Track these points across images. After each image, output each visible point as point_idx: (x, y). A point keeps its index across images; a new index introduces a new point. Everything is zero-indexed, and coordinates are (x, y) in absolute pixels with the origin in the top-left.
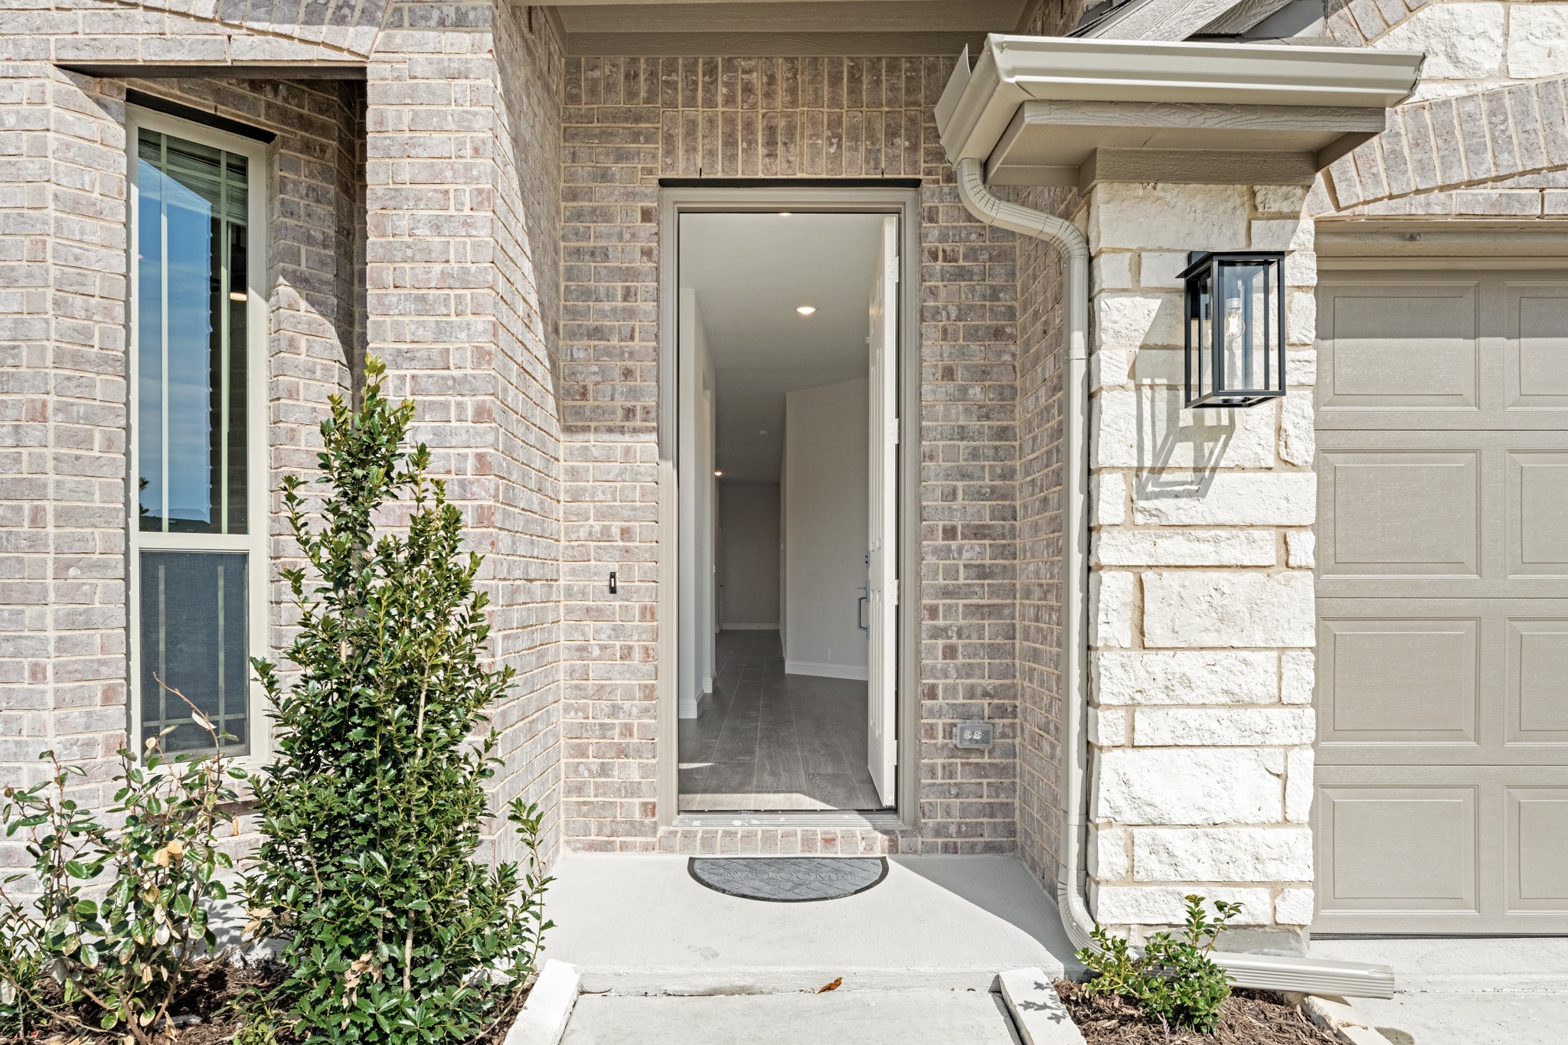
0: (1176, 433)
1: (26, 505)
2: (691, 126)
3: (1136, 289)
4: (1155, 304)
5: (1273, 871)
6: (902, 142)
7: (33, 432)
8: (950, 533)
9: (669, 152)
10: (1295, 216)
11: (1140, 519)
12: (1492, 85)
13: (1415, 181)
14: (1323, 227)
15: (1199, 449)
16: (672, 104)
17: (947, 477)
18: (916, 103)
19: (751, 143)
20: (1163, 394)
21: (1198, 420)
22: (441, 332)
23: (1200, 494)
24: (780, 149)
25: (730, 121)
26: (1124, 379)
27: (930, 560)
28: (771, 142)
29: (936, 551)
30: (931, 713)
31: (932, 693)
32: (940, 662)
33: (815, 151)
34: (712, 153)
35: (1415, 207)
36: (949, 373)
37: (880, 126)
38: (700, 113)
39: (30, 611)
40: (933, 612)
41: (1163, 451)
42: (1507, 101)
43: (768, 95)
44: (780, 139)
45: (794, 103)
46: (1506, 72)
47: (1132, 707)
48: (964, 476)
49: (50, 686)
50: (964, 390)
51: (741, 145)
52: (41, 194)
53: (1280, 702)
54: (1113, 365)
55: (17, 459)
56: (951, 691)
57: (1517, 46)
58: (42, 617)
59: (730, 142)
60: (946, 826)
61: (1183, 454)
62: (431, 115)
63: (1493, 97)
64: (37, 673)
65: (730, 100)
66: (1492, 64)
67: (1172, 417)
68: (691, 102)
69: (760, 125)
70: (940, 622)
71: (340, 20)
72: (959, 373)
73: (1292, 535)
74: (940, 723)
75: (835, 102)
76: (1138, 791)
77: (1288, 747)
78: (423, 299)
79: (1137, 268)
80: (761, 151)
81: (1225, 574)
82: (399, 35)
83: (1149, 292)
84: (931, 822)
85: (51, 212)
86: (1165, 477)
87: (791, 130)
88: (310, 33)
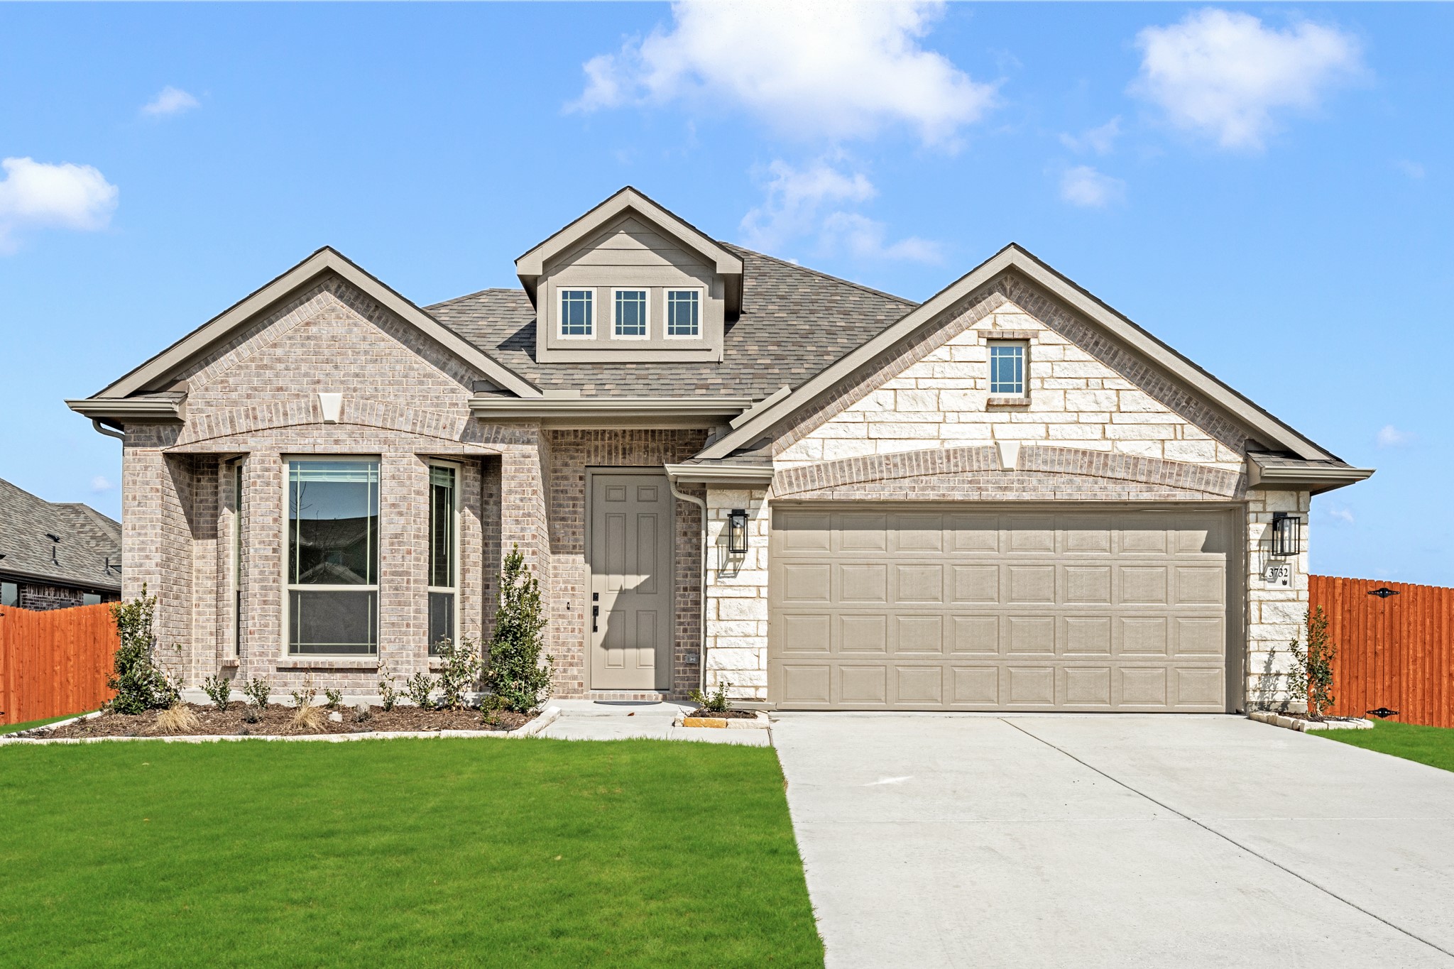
0: (728, 560)
1: (405, 578)
2: (596, 448)
3: (718, 519)
4: (723, 524)
5: (756, 683)
6: (669, 454)
7: (408, 557)
8: (685, 589)
9: (589, 457)
10: (763, 499)
11: (719, 584)
12: (818, 463)
13: (796, 489)
14: (770, 502)
15: (735, 565)
16: (590, 440)
17: (684, 570)
18: (675, 440)
19: (617, 453)
20: (725, 549)
21: (735, 556)
22: (523, 529)
23: (735, 577)
24: (627, 456)
25: (610, 446)
26: (714, 545)
27: (679, 598)
28: (624, 453)
29: (681, 596)
30: (678, 652)
31: (678, 645)
32: (681, 634)
33: (639, 457)
34: (603, 457)
35: (797, 497)
36: (685, 534)
37: (662, 448)
38: (599, 443)
39: (406, 608)
40: (679, 617)
41: (725, 565)
42: (822, 467)
43: (624, 437)
44: (627, 452)
45: (632, 440)
46: (822, 459)
47: (716, 637)
48: (690, 569)
49: (412, 629)
50: (690, 540)
51: (614, 454)
52: (410, 490)
53: (757, 636)
54: (712, 541)
55: (403, 565)
56: (685, 644)
57: (826, 451)
58: (409, 610)
59: (610, 453)
60: (683, 691)
61: (730, 566)
62: (520, 468)
63: (818, 466)
64: (408, 625)
65: (610, 438)
66: (819, 456)
67: (728, 556)
68: (596, 439)
69: (620, 447)
70: (682, 620)
71: (495, 442)
72: (689, 534)
73: (761, 588)
74: (681, 655)
75: (646, 440)
76: (717, 660)
77: (760, 648)
78: (517, 520)
79: (718, 514)
80: (620, 456)
81: (742, 599)
82: (511, 446)
83: (721, 520)
84: (678, 689)
85: (413, 495)
86: (725, 572)
87: (631, 449)
88: (486, 445)
